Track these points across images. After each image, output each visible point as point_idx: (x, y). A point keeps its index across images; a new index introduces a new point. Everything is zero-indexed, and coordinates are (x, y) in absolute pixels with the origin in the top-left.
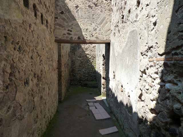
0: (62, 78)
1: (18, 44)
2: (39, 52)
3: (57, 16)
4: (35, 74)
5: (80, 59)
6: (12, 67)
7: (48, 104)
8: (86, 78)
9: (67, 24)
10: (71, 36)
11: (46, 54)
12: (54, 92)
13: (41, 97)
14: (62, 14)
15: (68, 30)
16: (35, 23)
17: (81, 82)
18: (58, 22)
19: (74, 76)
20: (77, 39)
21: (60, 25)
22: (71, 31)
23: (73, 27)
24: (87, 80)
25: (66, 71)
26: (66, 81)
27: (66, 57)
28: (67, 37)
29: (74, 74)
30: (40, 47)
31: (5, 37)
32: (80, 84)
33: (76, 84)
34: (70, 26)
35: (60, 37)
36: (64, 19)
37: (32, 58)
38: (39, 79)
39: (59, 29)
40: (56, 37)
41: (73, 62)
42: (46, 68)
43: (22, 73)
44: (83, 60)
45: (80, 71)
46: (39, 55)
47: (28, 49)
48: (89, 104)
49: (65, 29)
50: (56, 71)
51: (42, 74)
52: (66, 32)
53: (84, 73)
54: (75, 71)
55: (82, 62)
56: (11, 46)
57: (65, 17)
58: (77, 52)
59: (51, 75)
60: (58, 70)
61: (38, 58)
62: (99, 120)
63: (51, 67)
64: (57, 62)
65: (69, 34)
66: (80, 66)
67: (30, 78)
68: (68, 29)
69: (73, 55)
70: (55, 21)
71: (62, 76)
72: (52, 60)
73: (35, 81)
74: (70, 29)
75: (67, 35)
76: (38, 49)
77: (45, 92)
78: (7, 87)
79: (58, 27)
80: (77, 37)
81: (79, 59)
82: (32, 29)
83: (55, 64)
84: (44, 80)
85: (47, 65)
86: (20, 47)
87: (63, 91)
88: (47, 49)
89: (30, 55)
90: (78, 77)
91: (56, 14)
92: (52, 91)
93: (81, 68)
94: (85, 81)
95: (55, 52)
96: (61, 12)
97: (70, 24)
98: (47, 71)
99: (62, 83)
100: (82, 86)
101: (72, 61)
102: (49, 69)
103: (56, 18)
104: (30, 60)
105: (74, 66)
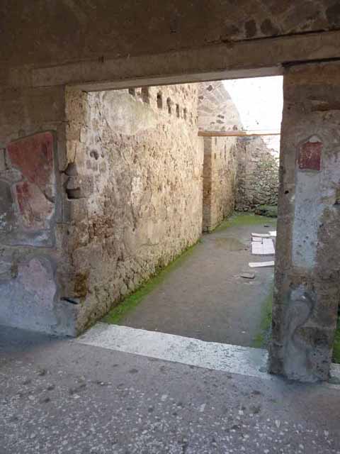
0: (212, 193)
1: (153, 149)
2: (173, 154)
3: (201, 95)
4: (168, 181)
5: (257, 160)
6: (149, 172)
7: (184, 223)
8: (266, 199)
9: (217, 106)
10: (222, 125)
11: (183, 156)
12: (194, 211)
13: (175, 210)
14: (210, 90)
15: (219, 116)
16: (169, 122)
17: (256, 206)
18: (203, 103)
19: (243, 194)
20: (231, 130)
21: (206, 109)
22: (223, 117)
23: (227, 110)
24: (269, 203)
25: (224, 183)
26: (221, 201)
27: (223, 157)
28: (217, 128)
29: (243, 190)
30: (174, 148)
31: (144, 146)
32: (253, 210)
33: (246, 209)
34: (221, 110)
35: (205, 128)
36: (212, 99)
37: (165, 162)
38: (173, 188)
39: (206, 115)
40: (200, 128)
41: (241, 167)
42: (183, 175)
43: (156, 179)
44: (262, 163)
45: (255, 183)
46: (173, 159)
47: (161, 153)
48: (254, 239)
49: (213, 115)
50: (200, 180)
51: (176, 182)
52: (215, 119)
53: (263, 189)
54: (244, 184)
55: (259, 167)
56: (148, 153)
57: (214, 95)
58: (250, 145)
59: (190, 184)
60: (202, 178)
61: (172, 163)
62: (256, 255)
63: (190, 174)
64: (202, 167)
65: (219, 122)
66: (254, 174)
67: (164, 184)
68: (218, 114)
69: (242, 153)
70: (199, 102)
71: (212, 189)
72: (192, 164)
73: (169, 188)
74: (221, 114)
75: (217, 124)
76: (171, 151)
77: (180, 206)
78: (145, 189)
79: (203, 112)
80: (232, 126)
81: (253, 159)
82: (165, 130)
83: (198, 170)
84: (179, 189)
85: (184, 172)
86: (154, 152)
87: (215, 216)
88: (185, 149)
89: (163, 159)
90: (250, 196)
91: (200, 92)
92: (191, 207)
93: (257, 178)
94: (263, 204)
95: (197, 151)
96: (208, 86)
97: (222, 106)
98: (183, 180)
99: (212, 201)
100: (256, 214)
101: (240, 165)
102: (187, 176)
103: (201, 98)
104: (163, 165)
105: (244, 174)
